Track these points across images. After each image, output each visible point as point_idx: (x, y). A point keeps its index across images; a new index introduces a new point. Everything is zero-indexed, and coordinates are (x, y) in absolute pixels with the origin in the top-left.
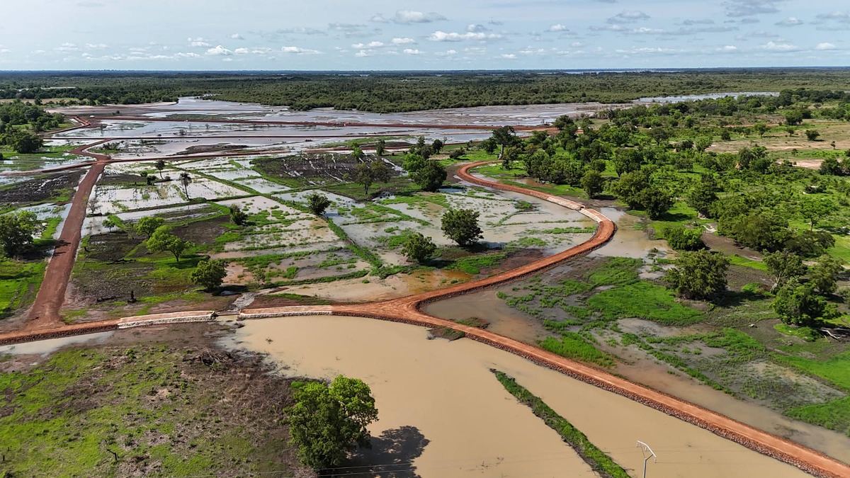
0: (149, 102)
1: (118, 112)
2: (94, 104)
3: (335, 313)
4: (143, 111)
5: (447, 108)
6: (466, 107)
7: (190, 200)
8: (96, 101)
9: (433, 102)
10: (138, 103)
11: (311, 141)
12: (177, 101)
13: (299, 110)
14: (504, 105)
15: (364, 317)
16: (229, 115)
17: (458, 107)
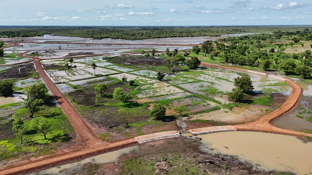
0: (32, 36)
1: (23, 40)
2: (9, 37)
3: (238, 130)
4: (33, 40)
5: (155, 38)
6: (162, 38)
7: (96, 75)
8: (10, 36)
9: (148, 36)
10: (28, 37)
11: (117, 50)
12: (43, 36)
13: (98, 39)
14: (175, 37)
15: (254, 131)
16: (72, 41)
17: (159, 38)
